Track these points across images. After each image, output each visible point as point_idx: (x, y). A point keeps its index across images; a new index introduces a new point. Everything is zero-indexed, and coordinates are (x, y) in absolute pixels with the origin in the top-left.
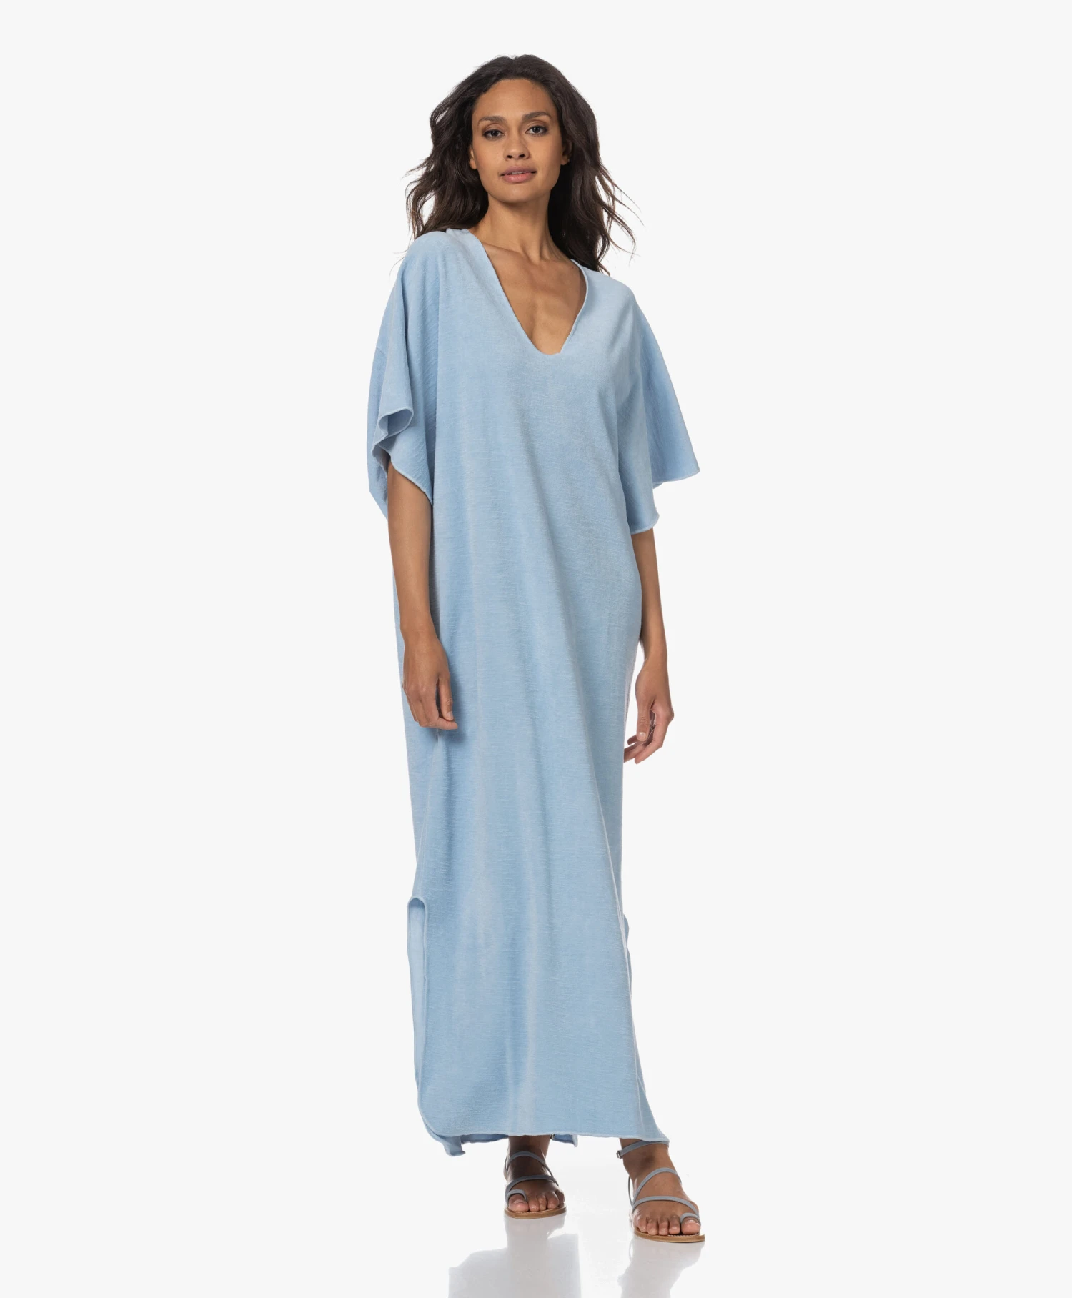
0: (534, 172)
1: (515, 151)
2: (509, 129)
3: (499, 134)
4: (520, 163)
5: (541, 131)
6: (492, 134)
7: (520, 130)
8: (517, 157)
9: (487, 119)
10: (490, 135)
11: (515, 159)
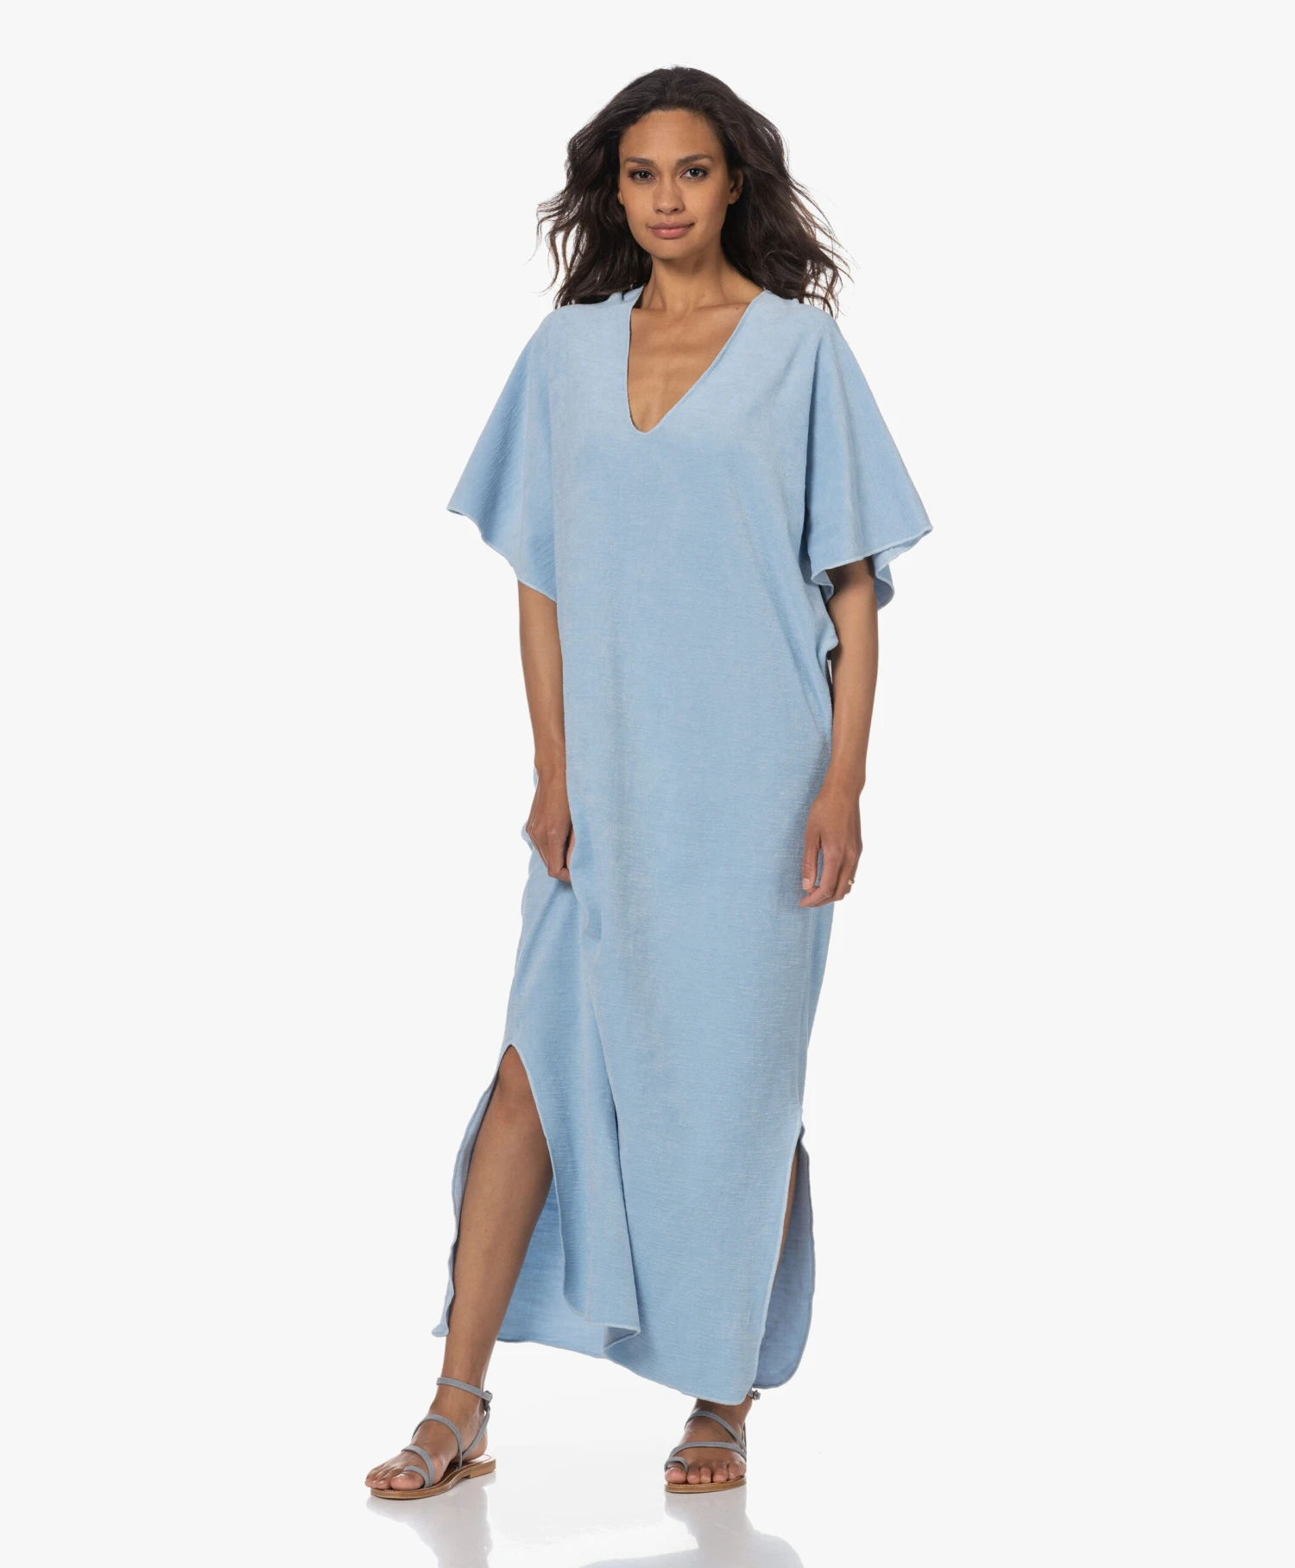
0: (692, 225)
1: (666, 204)
2: (660, 174)
3: (650, 176)
4: (673, 219)
5: (700, 174)
6: (640, 175)
7: (673, 176)
8: (669, 212)
9: (634, 160)
10: (638, 176)
11: (667, 214)
